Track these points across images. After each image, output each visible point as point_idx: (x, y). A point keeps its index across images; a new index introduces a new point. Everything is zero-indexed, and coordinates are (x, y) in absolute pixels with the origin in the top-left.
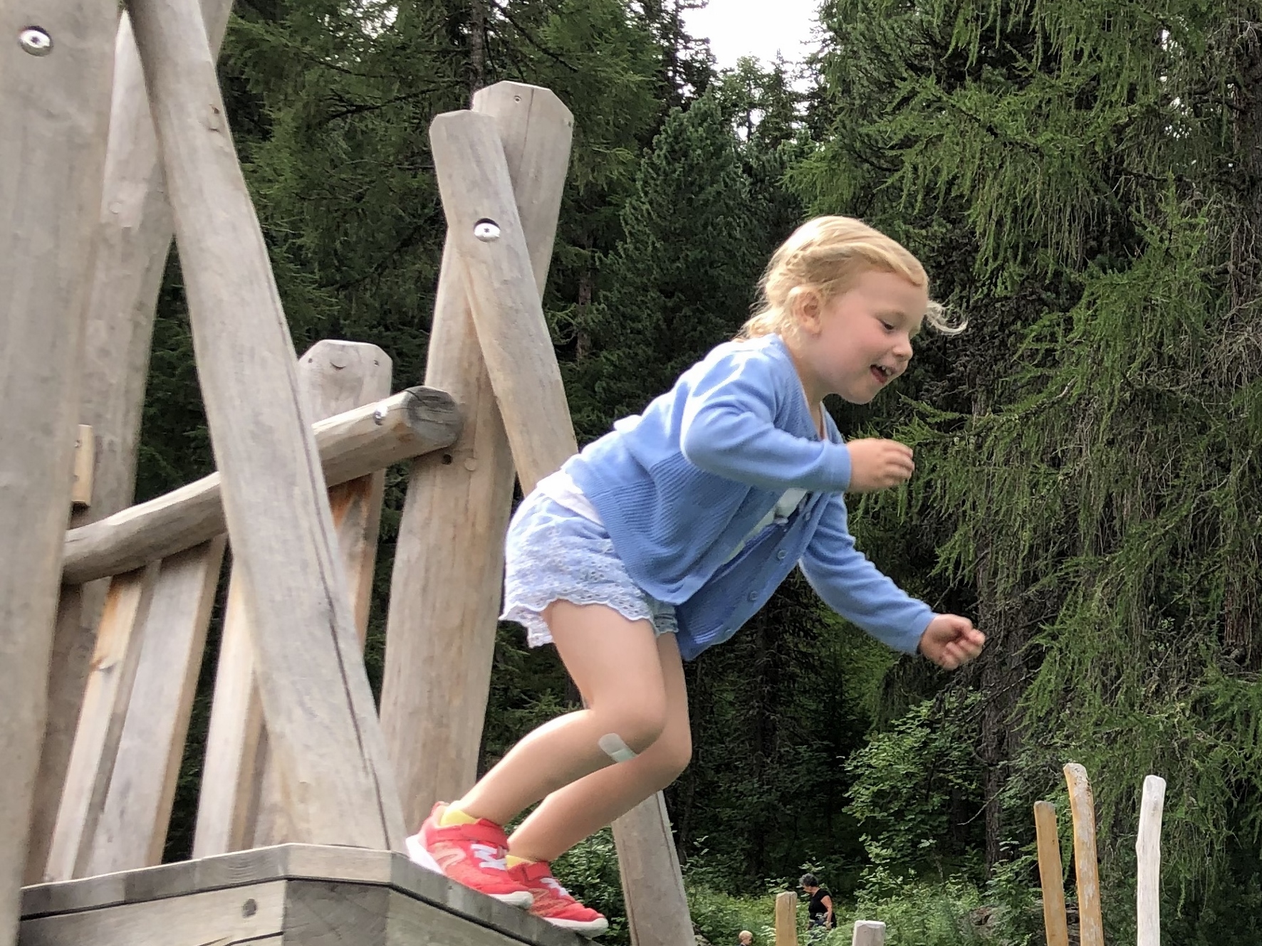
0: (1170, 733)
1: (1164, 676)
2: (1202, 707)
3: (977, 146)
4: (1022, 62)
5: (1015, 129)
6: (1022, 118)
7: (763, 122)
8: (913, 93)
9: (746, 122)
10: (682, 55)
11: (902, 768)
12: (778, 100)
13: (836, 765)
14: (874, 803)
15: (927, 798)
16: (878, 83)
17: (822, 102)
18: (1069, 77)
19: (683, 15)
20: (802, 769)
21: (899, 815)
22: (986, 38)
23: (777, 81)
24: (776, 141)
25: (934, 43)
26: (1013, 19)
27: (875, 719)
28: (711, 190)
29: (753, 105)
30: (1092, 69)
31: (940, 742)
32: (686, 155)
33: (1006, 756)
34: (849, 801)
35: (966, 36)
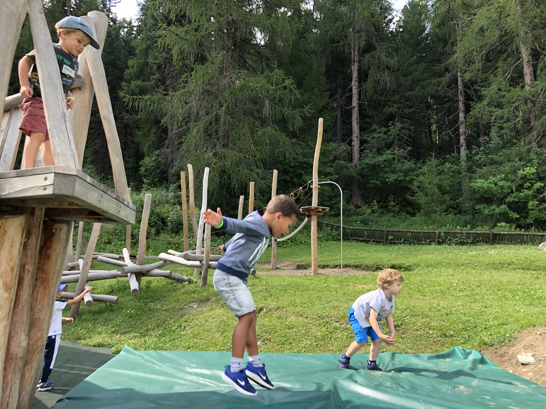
0: (208, 159)
1: (207, 148)
2: (215, 154)
3: (174, 38)
4: (183, 22)
5: (182, 35)
6: (183, 33)
7: (127, 31)
8: (162, 26)
9: (123, 31)
10: (111, 16)
11: (152, 164)
12: (130, 27)
13: (137, 163)
14: (145, 171)
15: (156, 171)
16: (153, 24)
17: (139, 28)
18: (194, 25)
19: (111, 8)
20: (130, 163)
21: (150, 174)
22: (177, 16)
23: (130, 23)
24: (130, 35)
25: (164, 16)
26: (182, 13)
27: (146, 154)
28: (116, 44)
29: (125, 27)
30: (198, 24)
31: (160, 159)
32: (111, 37)
33: (173, 163)
34: (140, 170)
35: (172, 16)
